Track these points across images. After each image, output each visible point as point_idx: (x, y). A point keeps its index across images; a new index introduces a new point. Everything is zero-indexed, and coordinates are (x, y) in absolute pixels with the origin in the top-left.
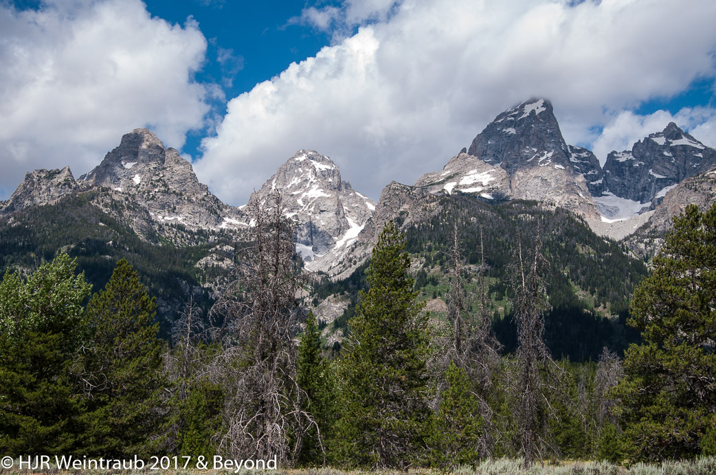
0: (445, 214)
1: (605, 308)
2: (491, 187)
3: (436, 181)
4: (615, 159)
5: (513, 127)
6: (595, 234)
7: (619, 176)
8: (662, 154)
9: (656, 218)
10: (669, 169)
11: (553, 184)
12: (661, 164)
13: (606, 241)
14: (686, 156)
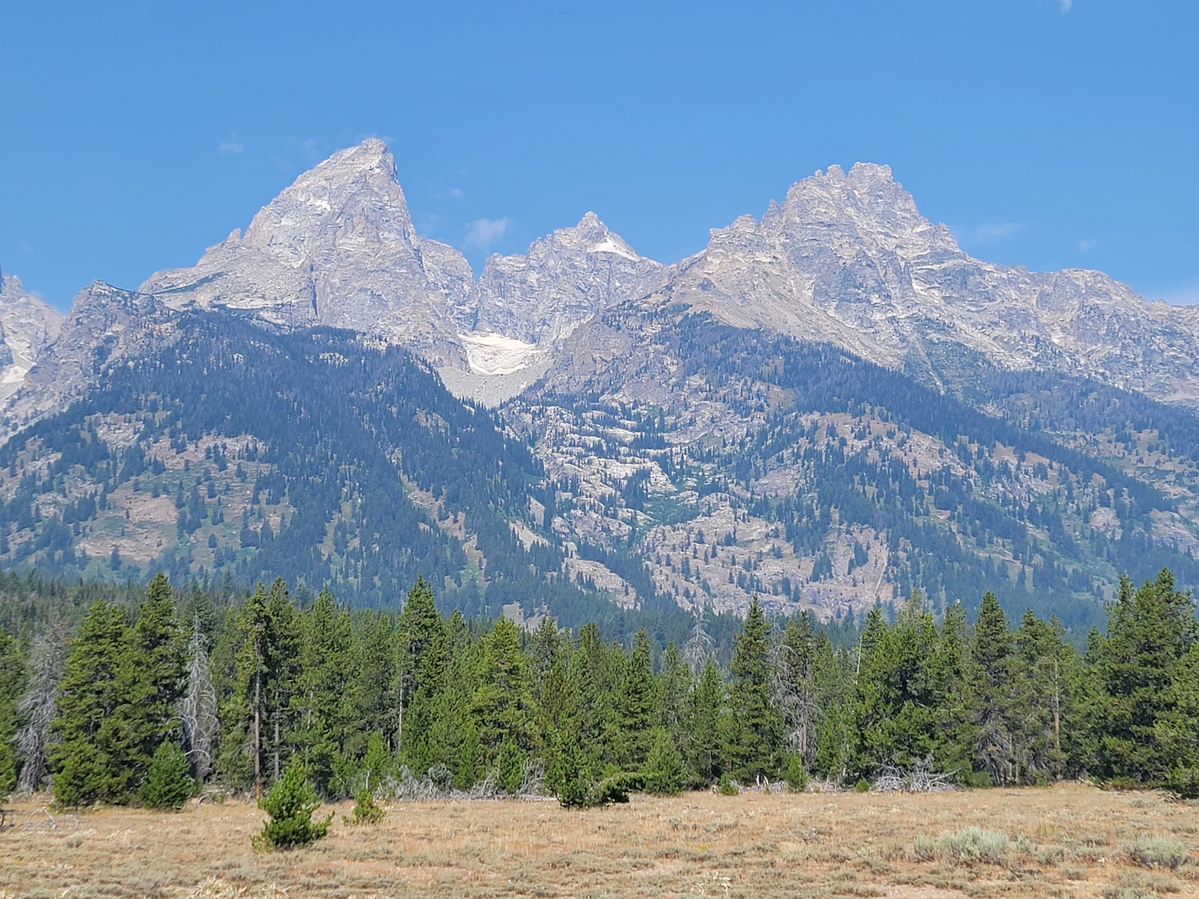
0: (187, 345)
1: (455, 521)
2: (279, 302)
3: (181, 286)
4: (498, 268)
5: (326, 198)
6: (451, 394)
7: (504, 298)
8: (573, 264)
9: (556, 372)
10: (583, 291)
11: (391, 304)
12: (572, 281)
13: (468, 407)
14: (611, 271)
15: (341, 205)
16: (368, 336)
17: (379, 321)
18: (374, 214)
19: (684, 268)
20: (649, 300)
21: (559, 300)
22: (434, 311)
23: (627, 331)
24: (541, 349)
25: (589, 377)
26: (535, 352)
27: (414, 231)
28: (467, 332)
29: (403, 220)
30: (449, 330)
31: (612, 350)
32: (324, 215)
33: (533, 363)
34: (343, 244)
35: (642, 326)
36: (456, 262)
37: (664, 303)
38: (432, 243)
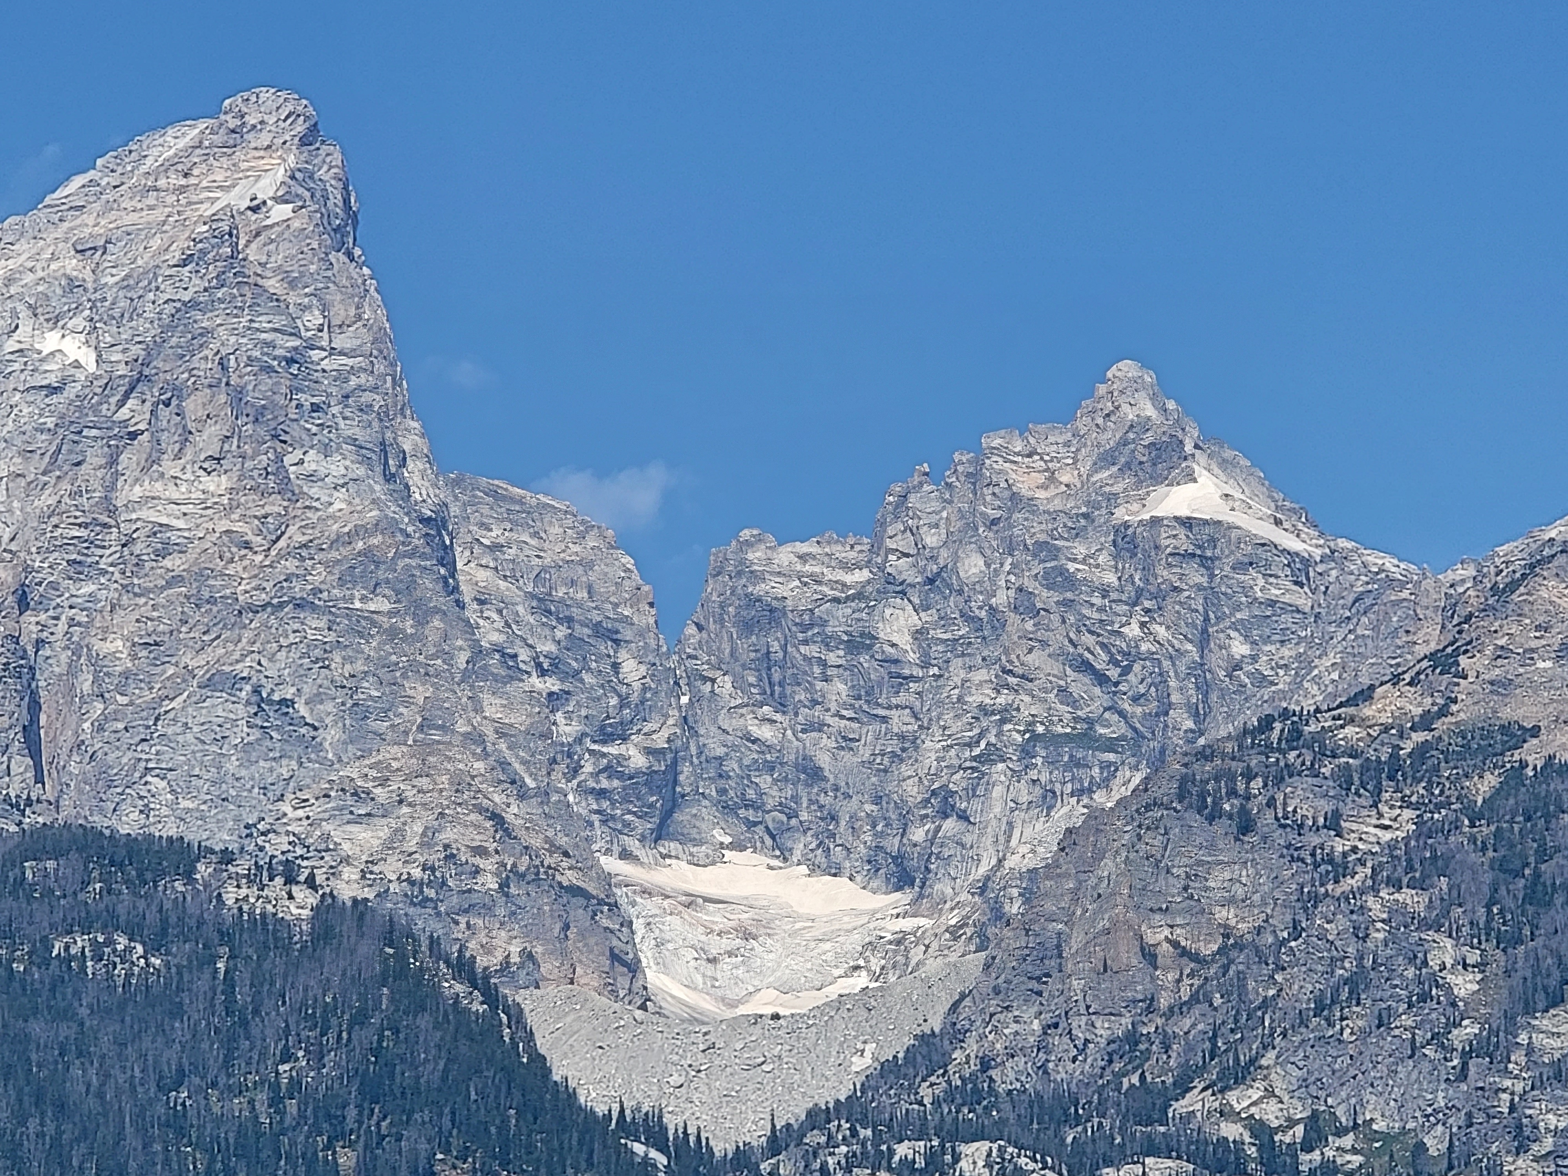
4: (759, 589)
5: (79, 322)
6: (572, 1096)
7: (781, 706)
8: (1062, 571)
9: (993, 1005)
10: (1101, 679)
11: (331, 736)
12: (1058, 639)
13: (639, 1148)
14: (1211, 595)
15: (136, 350)
16: (242, 866)
17: (286, 807)
18: (267, 382)
19: (1502, 581)
20: (1368, 711)
21: (1005, 715)
22: (504, 764)
23: (1280, 838)
24: (936, 909)
25: (1126, 1021)
26: (907, 924)
27: (424, 446)
28: (633, 844)
29: (378, 401)
30: (563, 841)
31: (1222, 914)
32: (71, 391)
33: (905, 968)
34: (147, 500)
35: (1337, 815)
36: (588, 565)
37: (1425, 722)
38: (493, 493)
